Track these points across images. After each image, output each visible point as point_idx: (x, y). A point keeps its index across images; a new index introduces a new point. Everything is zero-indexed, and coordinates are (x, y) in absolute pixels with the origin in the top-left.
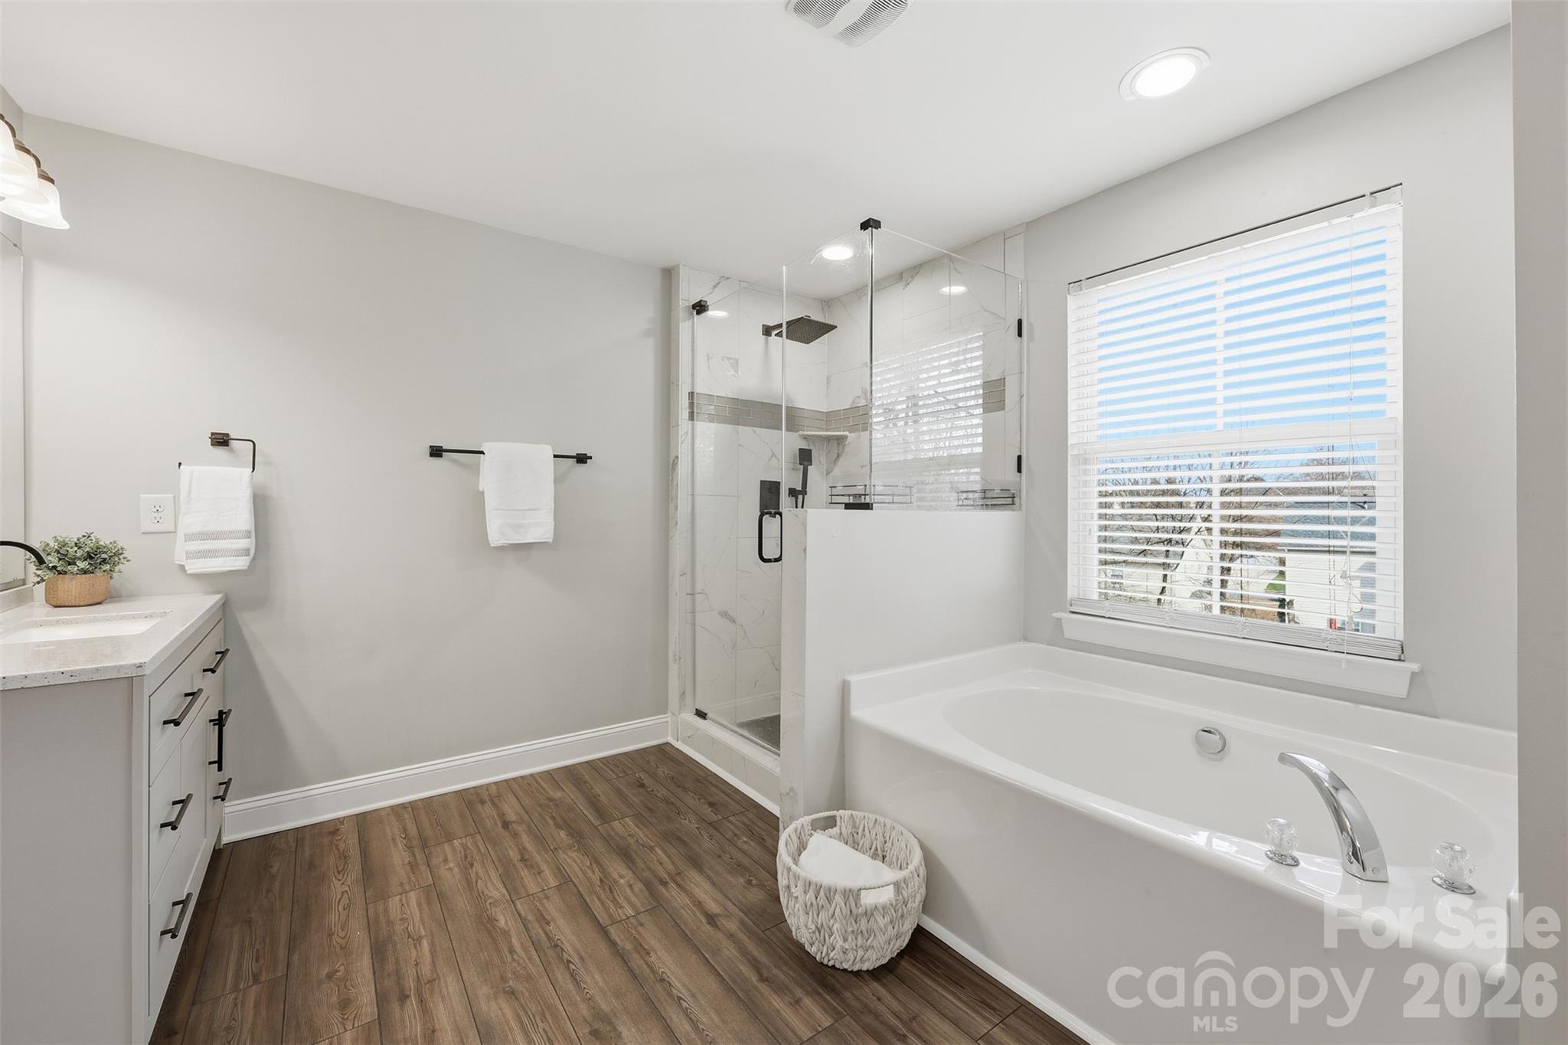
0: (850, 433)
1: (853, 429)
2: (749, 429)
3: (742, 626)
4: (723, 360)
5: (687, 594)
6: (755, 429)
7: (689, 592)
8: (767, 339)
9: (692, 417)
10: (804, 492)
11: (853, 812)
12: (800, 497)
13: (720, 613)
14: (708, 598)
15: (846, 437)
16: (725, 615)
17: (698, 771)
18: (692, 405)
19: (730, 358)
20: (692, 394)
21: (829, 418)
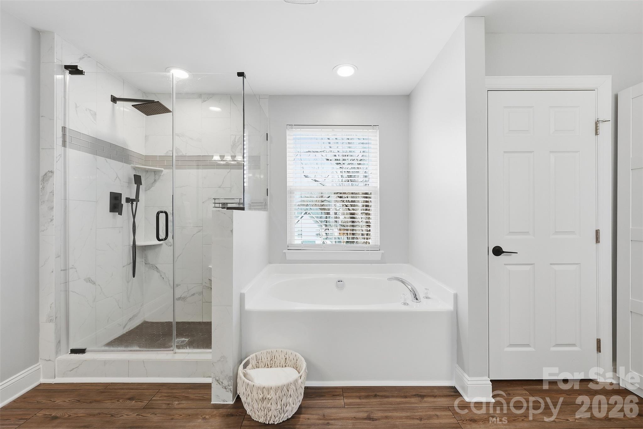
0: (164, 169)
1: (166, 167)
2: (104, 158)
3: (99, 285)
4: (86, 110)
5: (61, 270)
6: (107, 159)
7: (63, 269)
8: (113, 106)
9: (64, 144)
10: (137, 199)
11: (256, 353)
12: (135, 203)
13: (85, 280)
14: (76, 271)
15: (162, 171)
16: (89, 280)
17: (98, 388)
18: (64, 135)
19: (91, 110)
20: (64, 129)
21: (147, 159)
